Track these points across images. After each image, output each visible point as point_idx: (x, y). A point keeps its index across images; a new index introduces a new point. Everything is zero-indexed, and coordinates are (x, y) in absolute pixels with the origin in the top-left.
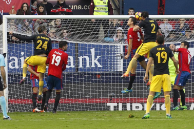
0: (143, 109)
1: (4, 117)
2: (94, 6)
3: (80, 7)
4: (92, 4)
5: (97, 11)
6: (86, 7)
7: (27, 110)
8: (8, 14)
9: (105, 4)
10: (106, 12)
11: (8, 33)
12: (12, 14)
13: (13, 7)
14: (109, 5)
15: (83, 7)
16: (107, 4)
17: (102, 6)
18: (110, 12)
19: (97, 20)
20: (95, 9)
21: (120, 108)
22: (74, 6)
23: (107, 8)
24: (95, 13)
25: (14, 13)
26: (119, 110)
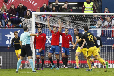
0: (113, 67)
1: (33, 71)
2: (84, 7)
3: (76, 8)
4: (83, 6)
5: (86, 11)
6: (80, 8)
7: (47, 67)
8: (35, 12)
9: (91, 7)
10: (91, 11)
11: (36, 22)
12: (37, 11)
13: (38, 8)
14: (93, 7)
15: (78, 8)
16: (92, 6)
17: (89, 7)
18: (94, 11)
19: (86, 15)
20: (85, 9)
21: (100, 66)
22: (73, 7)
23: (92, 9)
24: (85, 11)
25: (39, 11)
26: (99, 67)
